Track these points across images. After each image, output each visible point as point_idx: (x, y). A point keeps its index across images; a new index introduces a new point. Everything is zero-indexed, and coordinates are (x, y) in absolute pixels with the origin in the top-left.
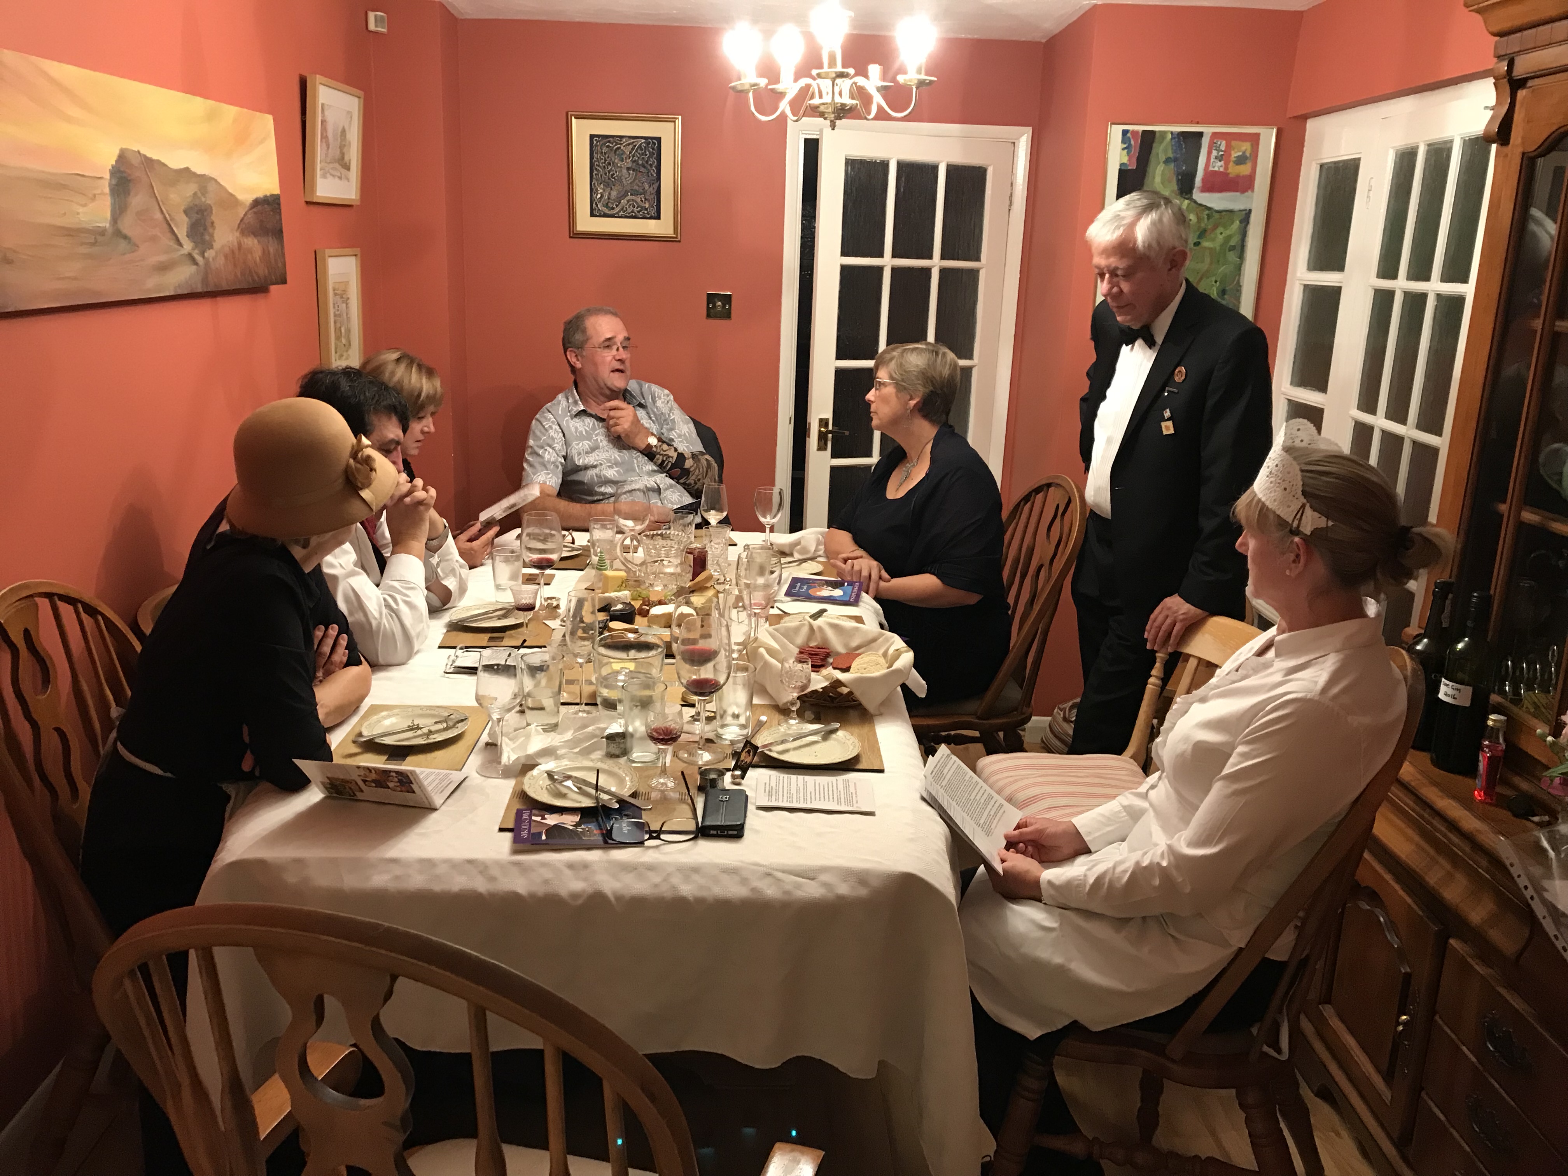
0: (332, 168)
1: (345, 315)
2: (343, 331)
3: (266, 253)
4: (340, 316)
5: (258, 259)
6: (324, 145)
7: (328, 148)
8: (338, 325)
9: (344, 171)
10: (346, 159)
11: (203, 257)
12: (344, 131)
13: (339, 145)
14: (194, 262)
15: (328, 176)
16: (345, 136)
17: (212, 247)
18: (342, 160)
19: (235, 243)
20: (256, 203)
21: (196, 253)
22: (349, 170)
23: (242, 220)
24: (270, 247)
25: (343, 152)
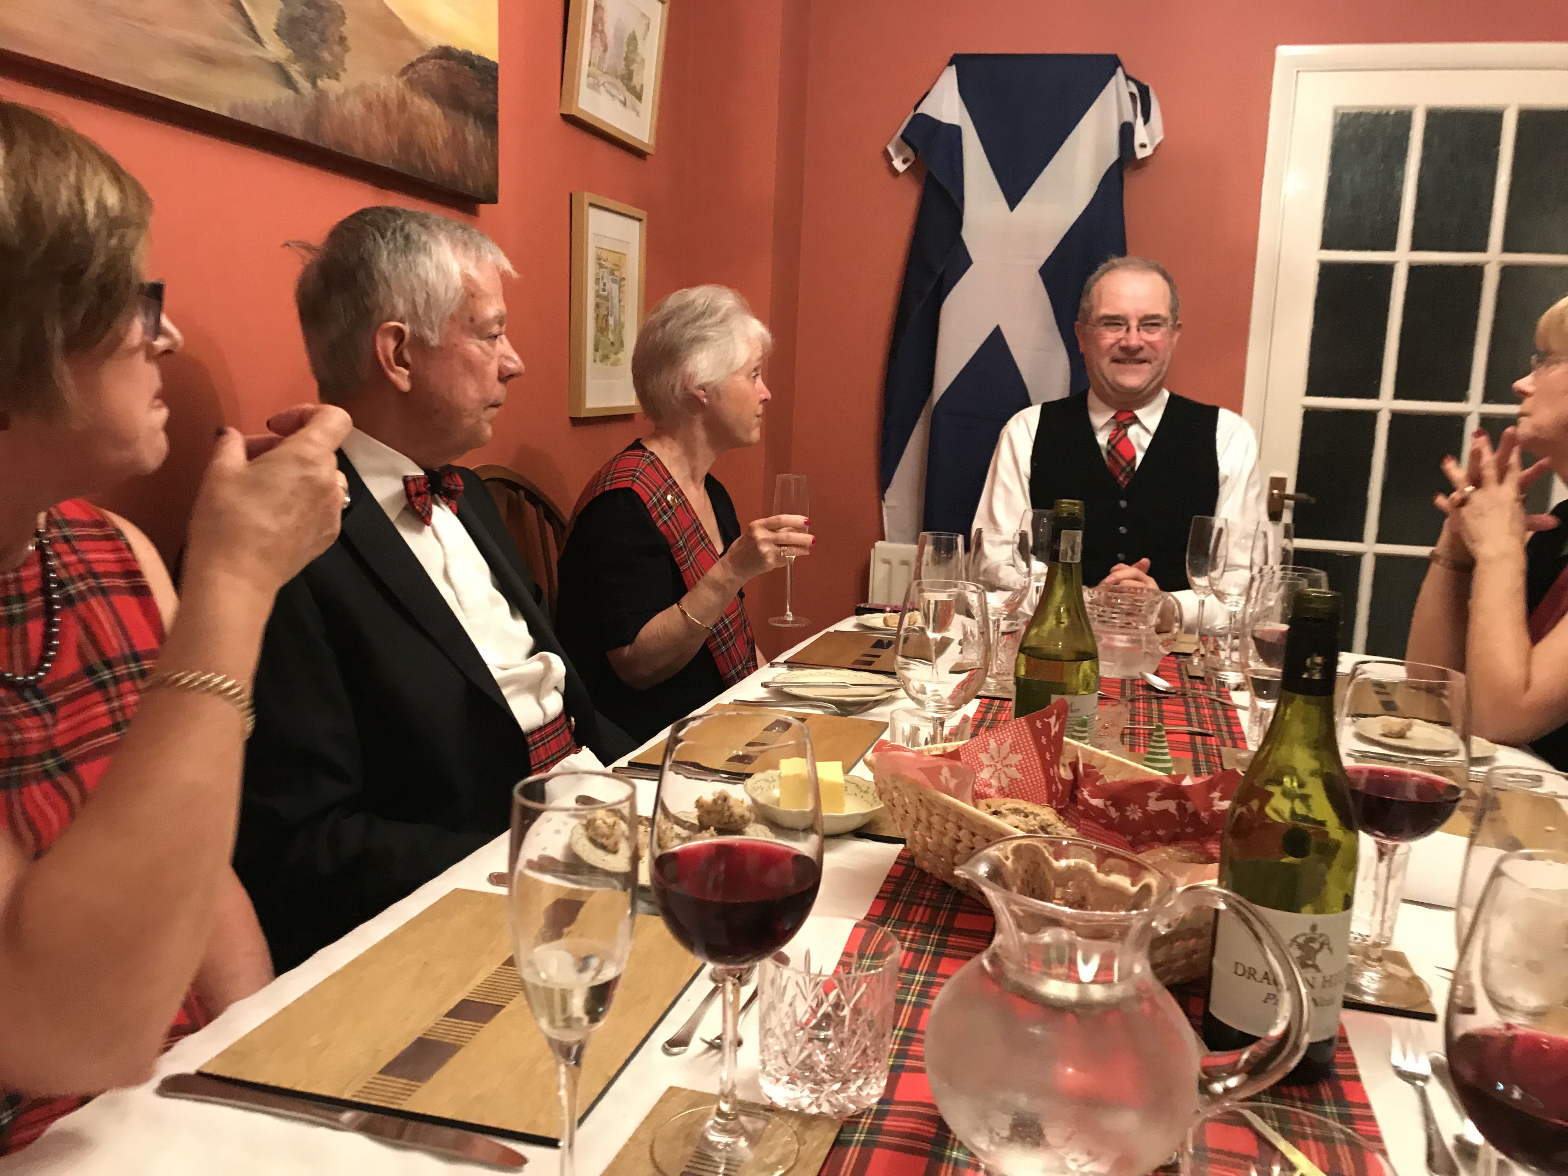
0: (610, 83)
1: (616, 301)
2: (611, 321)
3: (456, 140)
4: (606, 299)
5: (440, 141)
6: (598, 42)
7: (605, 50)
8: (603, 311)
9: (631, 99)
10: (636, 81)
11: (314, 84)
12: (633, 39)
13: (624, 55)
14: (289, 82)
15: (602, 88)
16: (636, 48)
17: (337, 77)
18: (627, 78)
19: (393, 94)
20: (446, 53)
21: (295, 71)
22: (639, 97)
23: (412, 65)
24: (467, 132)
25: (631, 68)
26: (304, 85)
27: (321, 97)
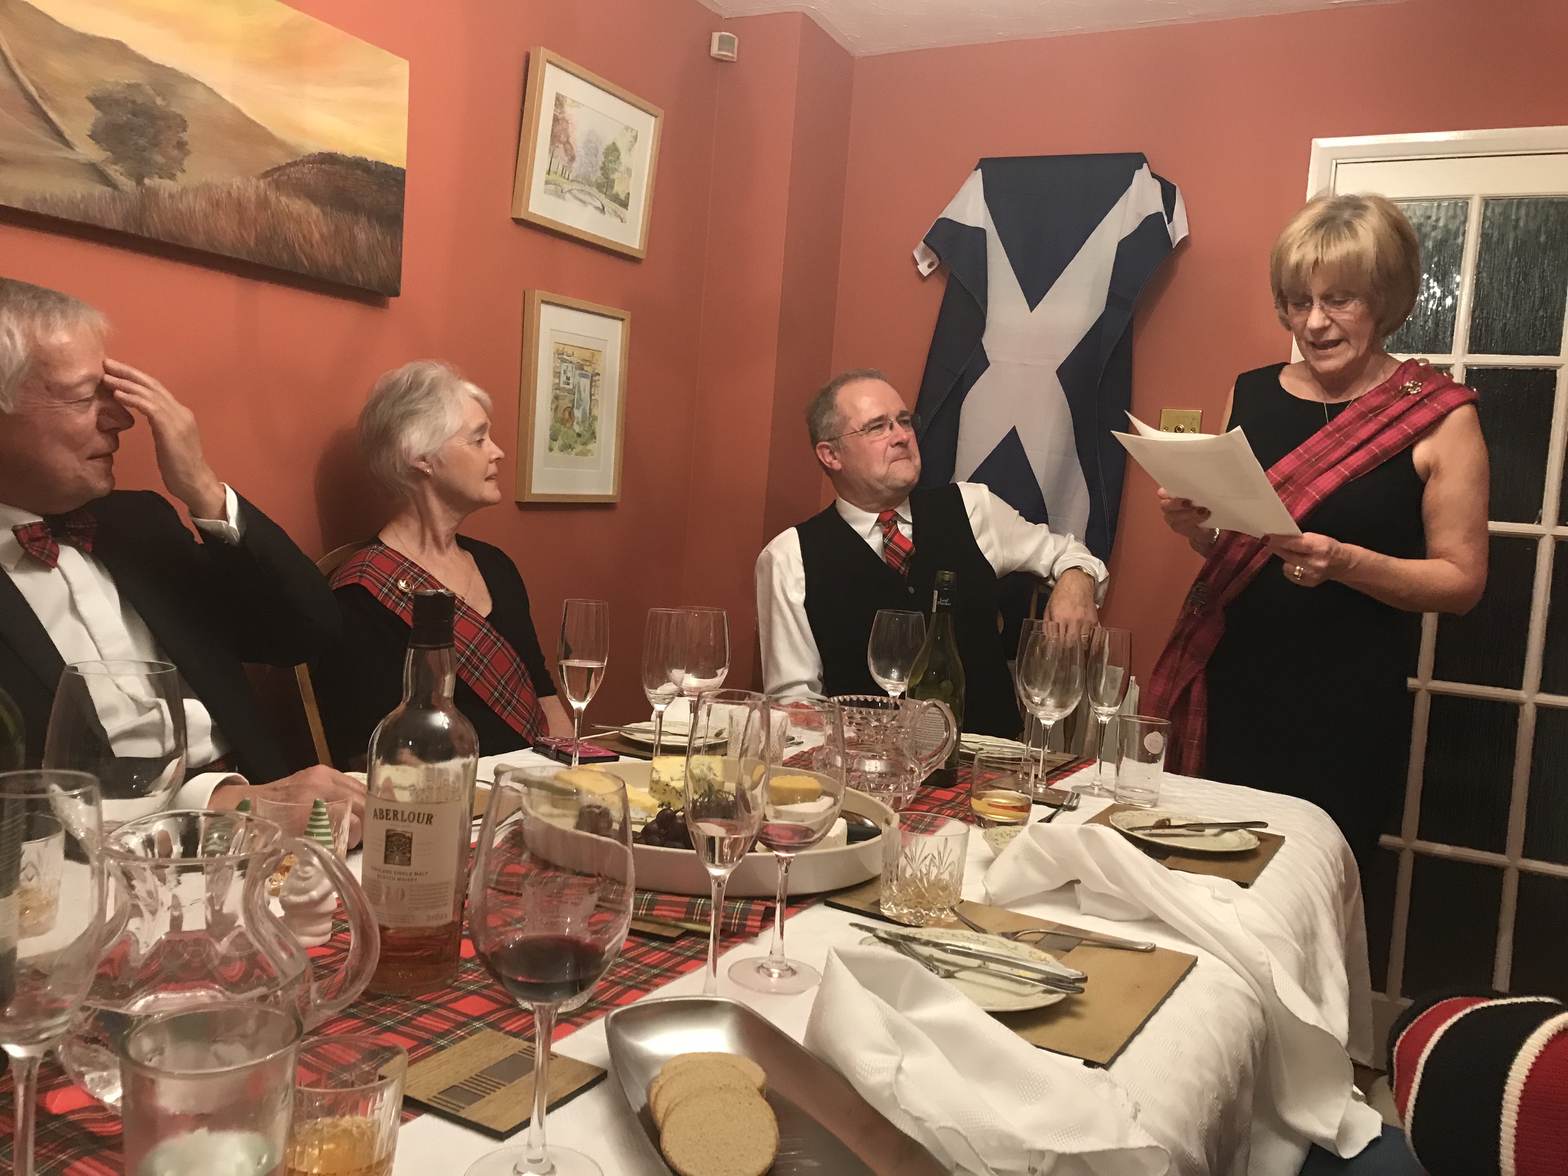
0: (580, 190)
1: (585, 395)
2: (578, 413)
3: (341, 237)
4: (571, 392)
5: (316, 236)
6: (560, 151)
7: (572, 159)
8: (565, 403)
9: (612, 206)
10: (619, 189)
11: (140, 182)
12: (613, 151)
13: (601, 164)
14: (105, 179)
15: (568, 195)
16: (618, 157)
17: (172, 177)
18: (605, 185)
19: (251, 193)
20: (329, 159)
21: (115, 172)
22: (624, 204)
23: (279, 168)
24: (356, 230)
25: (612, 177)
26: (127, 184)
27: (151, 194)
